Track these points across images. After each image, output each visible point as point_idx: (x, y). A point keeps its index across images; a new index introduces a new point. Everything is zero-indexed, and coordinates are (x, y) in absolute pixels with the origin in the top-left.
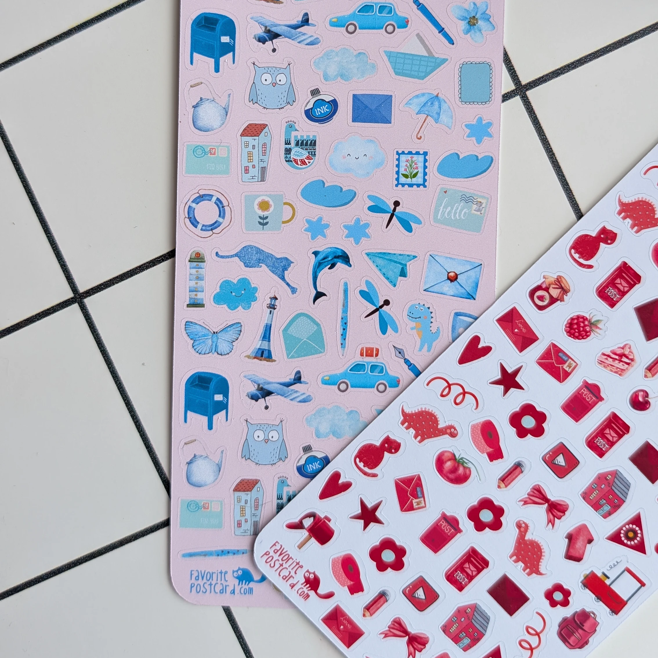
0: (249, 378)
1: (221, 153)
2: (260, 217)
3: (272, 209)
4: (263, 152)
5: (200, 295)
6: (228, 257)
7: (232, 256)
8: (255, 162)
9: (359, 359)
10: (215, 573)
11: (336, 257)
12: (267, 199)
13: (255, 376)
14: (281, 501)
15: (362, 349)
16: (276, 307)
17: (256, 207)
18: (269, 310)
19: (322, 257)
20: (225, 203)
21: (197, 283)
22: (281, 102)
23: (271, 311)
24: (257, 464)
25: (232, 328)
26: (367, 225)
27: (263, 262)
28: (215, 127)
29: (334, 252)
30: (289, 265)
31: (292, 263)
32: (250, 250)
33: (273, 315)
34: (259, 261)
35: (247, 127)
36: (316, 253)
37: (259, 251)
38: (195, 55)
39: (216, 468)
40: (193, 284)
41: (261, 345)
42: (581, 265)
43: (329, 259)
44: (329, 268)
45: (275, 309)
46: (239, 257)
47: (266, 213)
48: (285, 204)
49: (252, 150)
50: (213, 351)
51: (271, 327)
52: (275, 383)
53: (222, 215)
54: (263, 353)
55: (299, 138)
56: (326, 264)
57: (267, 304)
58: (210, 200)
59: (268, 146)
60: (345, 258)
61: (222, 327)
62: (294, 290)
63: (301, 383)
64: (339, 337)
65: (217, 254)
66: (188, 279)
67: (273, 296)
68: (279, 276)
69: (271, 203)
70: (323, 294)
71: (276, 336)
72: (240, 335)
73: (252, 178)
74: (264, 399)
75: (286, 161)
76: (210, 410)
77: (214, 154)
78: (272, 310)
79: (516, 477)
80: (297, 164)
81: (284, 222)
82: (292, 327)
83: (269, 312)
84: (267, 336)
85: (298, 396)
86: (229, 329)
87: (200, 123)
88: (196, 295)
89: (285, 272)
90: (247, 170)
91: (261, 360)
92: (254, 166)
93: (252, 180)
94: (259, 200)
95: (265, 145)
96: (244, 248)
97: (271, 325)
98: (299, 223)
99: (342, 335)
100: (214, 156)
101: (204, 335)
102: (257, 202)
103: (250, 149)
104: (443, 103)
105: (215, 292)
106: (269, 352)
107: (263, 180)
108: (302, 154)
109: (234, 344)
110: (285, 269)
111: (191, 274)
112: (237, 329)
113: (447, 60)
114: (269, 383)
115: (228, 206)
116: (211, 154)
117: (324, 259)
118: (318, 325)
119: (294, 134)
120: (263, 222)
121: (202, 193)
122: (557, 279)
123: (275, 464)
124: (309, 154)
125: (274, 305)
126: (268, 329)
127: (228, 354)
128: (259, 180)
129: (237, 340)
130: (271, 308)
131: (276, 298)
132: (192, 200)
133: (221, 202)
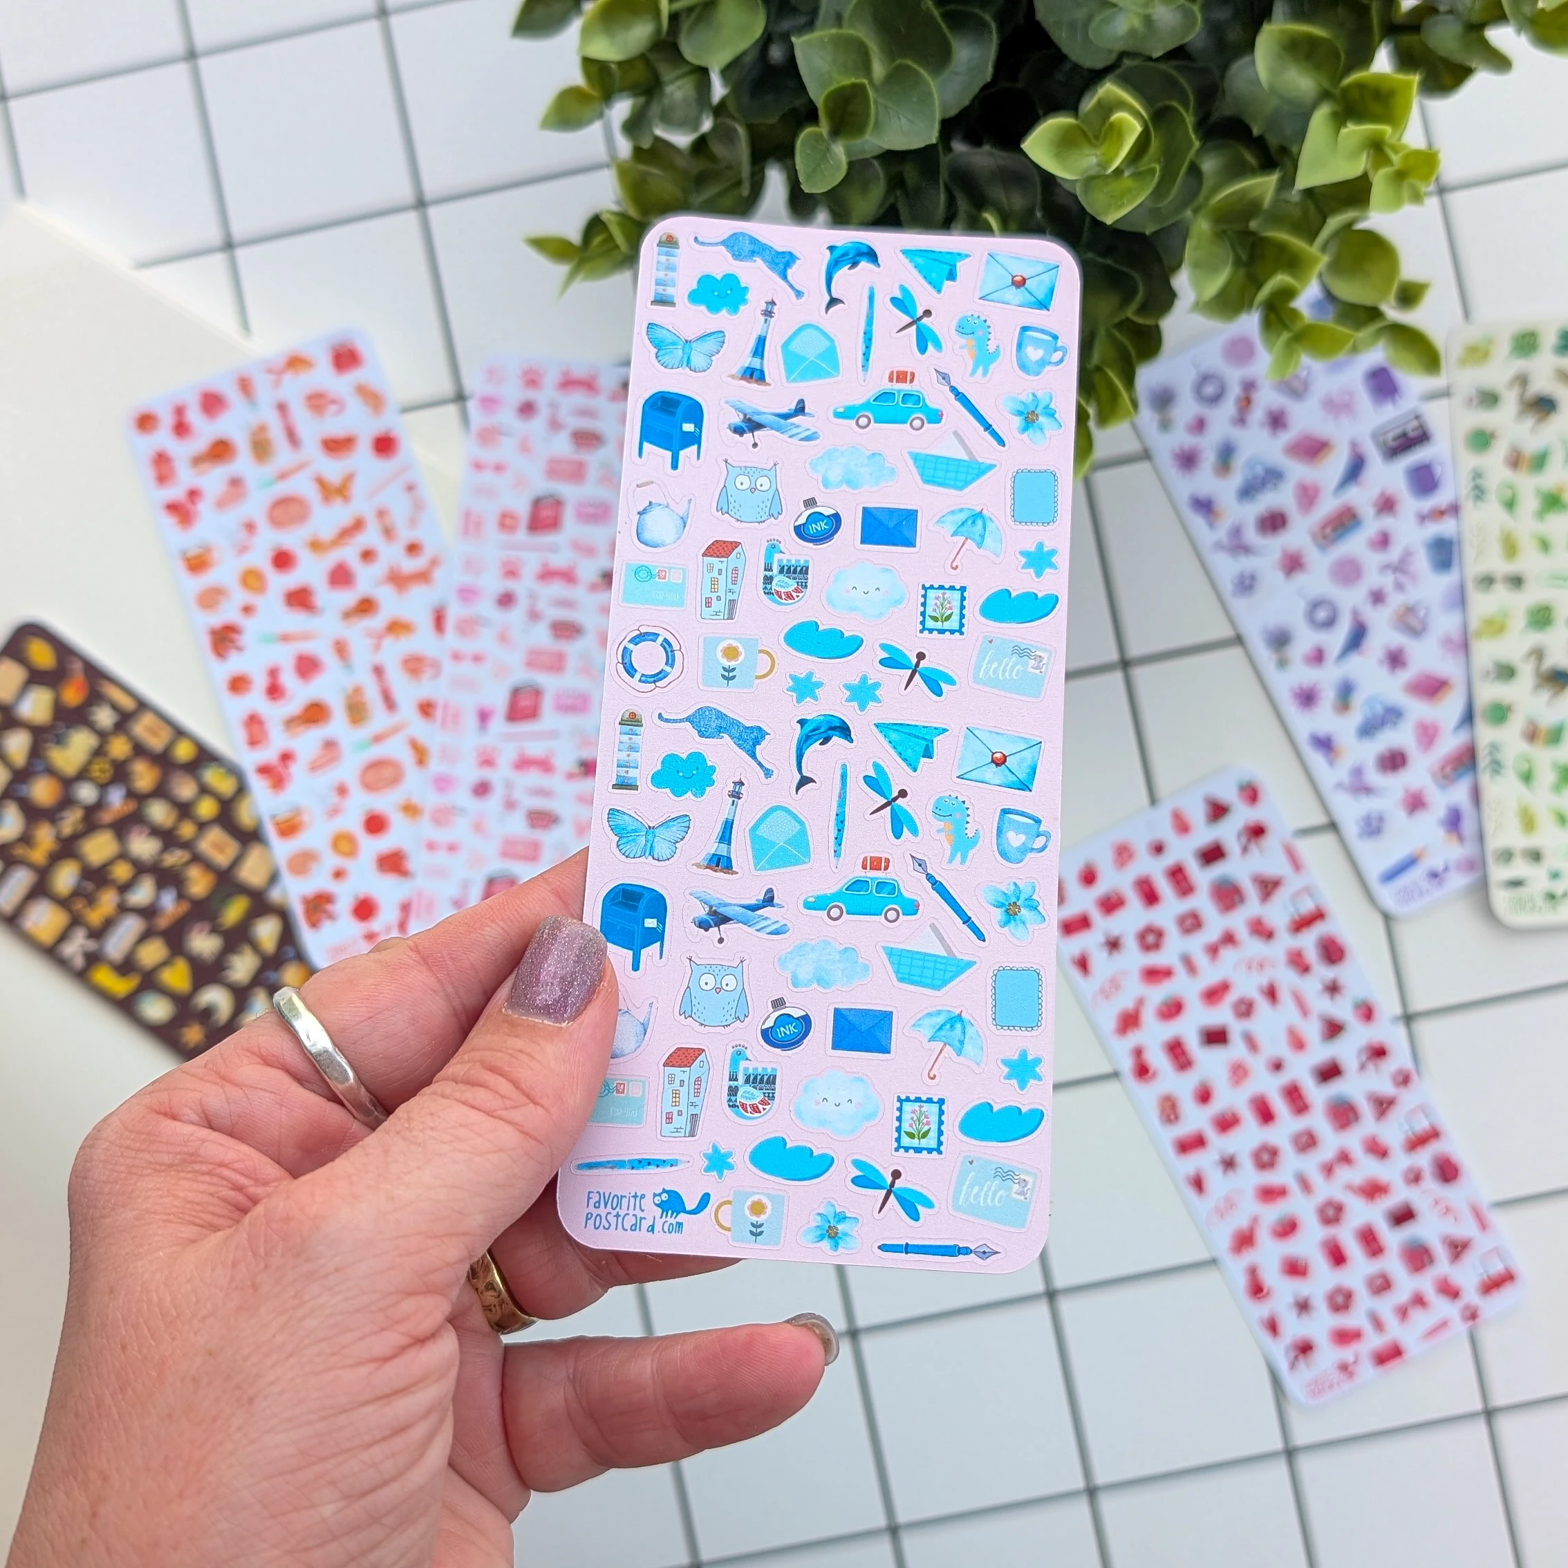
0: (697, 896)
1: (674, 578)
2: (724, 669)
3: (741, 658)
4: (733, 579)
5: (633, 773)
6: (675, 721)
7: (681, 721)
8: (721, 593)
9: (860, 874)
10: (625, 1197)
11: (831, 729)
12: (735, 643)
13: (705, 894)
14: (736, 1083)
15: (865, 859)
16: (741, 796)
17: (719, 654)
18: (731, 800)
19: (811, 728)
20: (676, 646)
21: (628, 756)
22: (762, 513)
23: (734, 801)
24: (702, 1024)
25: (676, 822)
26: (877, 685)
27: (726, 730)
28: (667, 542)
29: (829, 722)
30: (763, 737)
31: (768, 734)
32: (707, 713)
33: (736, 807)
34: (721, 729)
35: (713, 544)
36: (802, 722)
37: (720, 715)
38: (645, 444)
39: (640, 1029)
40: (623, 756)
41: (716, 850)
43: (822, 731)
44: (820, 744)
45: (739, 798)
46: (692, 722)
47: (733, 664)
48: (761, 651)
49: (717, 576)
50: (647, 855)
51: (732, 823)
52: (735, 905)
53: (670, 662)
54: (719, 859)
55: (785, 562)
56: (816, 737)
57: (729, 791)
58: (655, 641)
59: (740, 572)
60: (844, 730)
61: (662, 820)
62: (768, 773)
63: (773, 906)
64: (832, 840)
65: (660, 716)
66: (616, 749)
67: (738, 780)
68: (747, 752)
69: (741, 649)
70: (810, 780)
71: (739, 835)
72: (687, 833)
73: (715, 613)
74: (717, 928)
75: (765, 593)
76: (638, 941)
77: (665, 578)
78: (736, 800)
80: (781, 598)
81: (758, 677)
82: (763, 825)
83: (731, 802)
84: (726, 835)
85: (769, 925)
86: (671, 823)
87: (647, 536)
88: (627, 772)
89: (757, 746)
90: (708, 603)
91: (716, 871)
92: (719, 598)
93: (718, 617)
94: (725, 644)
95: (736, 569)
96: (699, 709)
97: (733, 820)
98: (781, 680)
99: (836, 838)
100: (663, 580)
101: (635, 831)
102: (721, 647)
103: (715, 574)
104: (988, 524)
105: (655, 770)
106: (729, 859)
107: (731, 617)
108: (788, 585)
109: (677, 845)
110: (757, 742)
111: (621, 742)
112: (683, 825)
113: (995, 466)
114: (726, 905)
115: (680, 650)
116: (660, 578)
117: (813, 730)
118: (801, 823)
119: (777, 556)
120: (729, 675)
121: (643, 630)
123: (729, 1025)
124: (798, 585)
125: (739, 793)
126: (728, 826)
127: (668, 859)
128: (726, 618)
129: (682, 840)
130: (734, 796)
131: (741, 784)
132: (628, 638)
133: (670, 645)
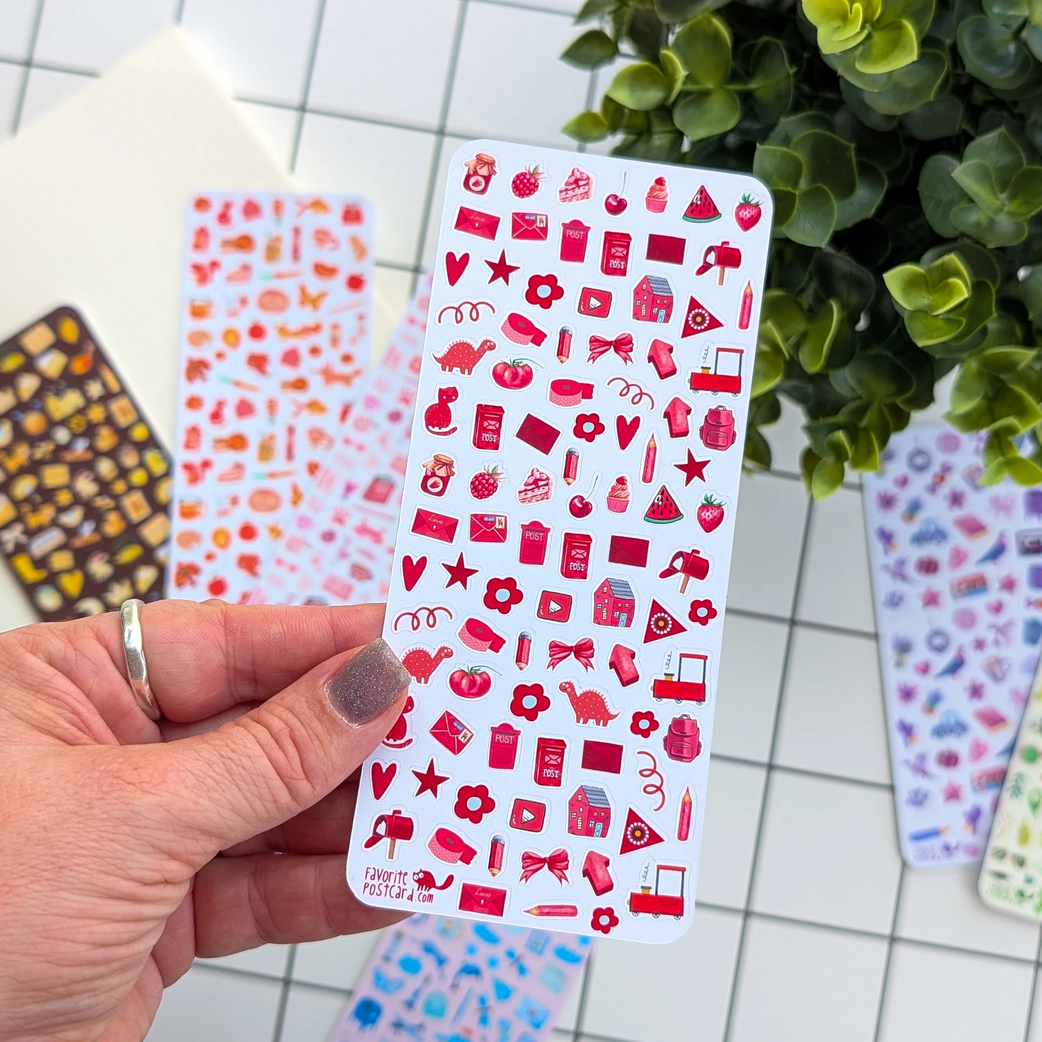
42: (445, 434)
79: (529, 648)
122: (435, 459)
